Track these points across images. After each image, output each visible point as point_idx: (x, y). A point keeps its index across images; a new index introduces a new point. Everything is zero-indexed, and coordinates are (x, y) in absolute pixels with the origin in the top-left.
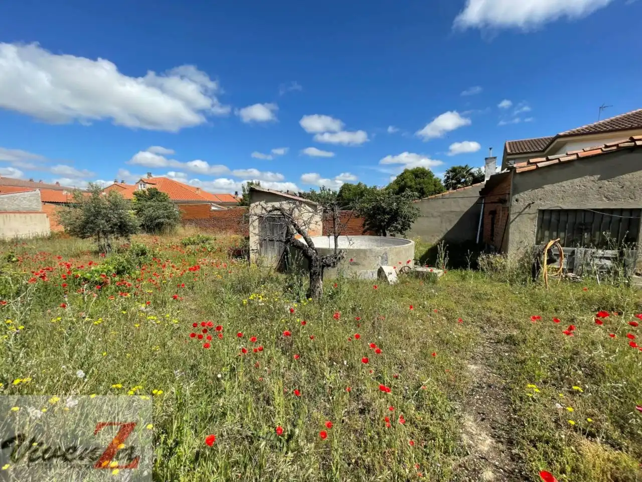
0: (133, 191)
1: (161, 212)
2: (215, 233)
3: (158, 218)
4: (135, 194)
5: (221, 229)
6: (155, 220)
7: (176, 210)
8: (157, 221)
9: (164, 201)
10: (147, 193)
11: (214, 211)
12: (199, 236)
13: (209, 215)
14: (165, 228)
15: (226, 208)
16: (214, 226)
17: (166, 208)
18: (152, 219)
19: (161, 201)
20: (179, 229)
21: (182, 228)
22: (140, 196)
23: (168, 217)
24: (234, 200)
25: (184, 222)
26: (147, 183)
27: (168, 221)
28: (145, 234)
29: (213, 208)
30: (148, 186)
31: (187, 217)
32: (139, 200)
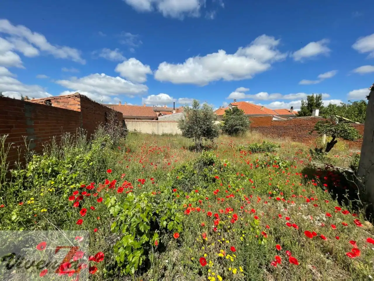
0: (225, 110)
1: (238, 122)
2: (273, 138)
3: (236, 125)
4: (225, 111)
5: (280, 136)
6: (234, 126)
7: (247, 121)
8: (235, 128)
9: (241, 115)
10: (232, 110)
11: (275, 121)
12: (264, 142)
13: (270, 124)
14: (239, 133)
15: (286, 119)
16: (273, 133)
17: (241, 119)
18: (232, 126)
19: (239, 115)
20: (248, 134)
21: (249, 133)
22: (228, 112)
23: (242, 125)
24: (289, 113)
25: (252, 129)
26: (233, 105)
27: (241, 128)
28: (226, 136)
29: (274, 119)
30: (233, 107)
31: (254, 126)
32: (227, 115)
